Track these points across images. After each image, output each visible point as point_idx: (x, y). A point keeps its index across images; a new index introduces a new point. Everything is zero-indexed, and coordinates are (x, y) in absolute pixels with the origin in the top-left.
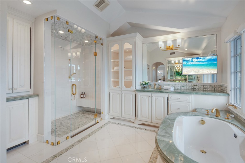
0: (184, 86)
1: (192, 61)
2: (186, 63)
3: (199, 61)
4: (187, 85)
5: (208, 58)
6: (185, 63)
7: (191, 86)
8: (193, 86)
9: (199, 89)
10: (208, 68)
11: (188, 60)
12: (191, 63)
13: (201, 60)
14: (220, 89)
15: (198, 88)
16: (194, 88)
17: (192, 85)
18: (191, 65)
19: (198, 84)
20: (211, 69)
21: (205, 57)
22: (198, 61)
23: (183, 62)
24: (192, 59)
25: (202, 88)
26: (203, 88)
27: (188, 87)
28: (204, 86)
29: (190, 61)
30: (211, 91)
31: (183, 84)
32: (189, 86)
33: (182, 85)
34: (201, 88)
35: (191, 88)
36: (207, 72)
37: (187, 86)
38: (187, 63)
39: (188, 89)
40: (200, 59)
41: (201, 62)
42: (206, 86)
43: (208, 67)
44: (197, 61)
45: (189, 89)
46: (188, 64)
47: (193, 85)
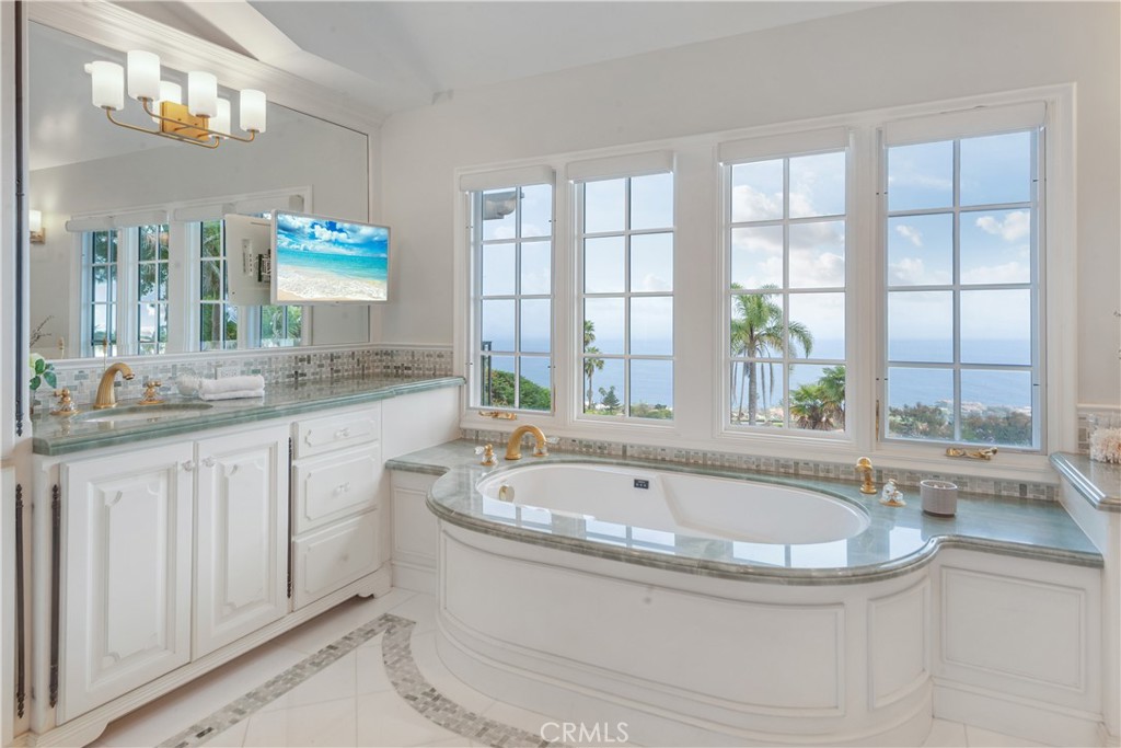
0: (259, 367)
1: (313, 236)
2: (288, 240)
3: (336, 242)
4: (270, 359)
5: (366, 231)
6: (284, 241)
7: (287, 365)
8: (296, 363)
9: (318, 377)
10: (365, 277)
11: (299, 229)
12: (311, 245)
13: (342, 236)
14: (377, 367)
15: (312, 370)
16: (300, 372)
17: (290, 357)
18: (307, 255)
19: (315, 352)
20: (371, 280)
21: (357, 226)
22: (333, 238)
23: (279, 233)
24: (313, 227)
25: (326, 372)
26: (329, 369)
27: (276, 372)
28: (332, 360)
29: (303, 233)
30: (353, 377)
31: (256, 360)
32: (281, 366)
33: (251, 364)
34: (324, 369)
35: (289, 376)
36: (361, 292)
37: (274, 367)
38: (290, 244)
39: (277, 383)
40: (341, 231)
41: (342, 244)
42: (339, 357)
43: (364, 272)
44: (329, 241)
45: (280, 380)
46: (296, 247)
47: (296, 357)
